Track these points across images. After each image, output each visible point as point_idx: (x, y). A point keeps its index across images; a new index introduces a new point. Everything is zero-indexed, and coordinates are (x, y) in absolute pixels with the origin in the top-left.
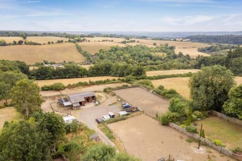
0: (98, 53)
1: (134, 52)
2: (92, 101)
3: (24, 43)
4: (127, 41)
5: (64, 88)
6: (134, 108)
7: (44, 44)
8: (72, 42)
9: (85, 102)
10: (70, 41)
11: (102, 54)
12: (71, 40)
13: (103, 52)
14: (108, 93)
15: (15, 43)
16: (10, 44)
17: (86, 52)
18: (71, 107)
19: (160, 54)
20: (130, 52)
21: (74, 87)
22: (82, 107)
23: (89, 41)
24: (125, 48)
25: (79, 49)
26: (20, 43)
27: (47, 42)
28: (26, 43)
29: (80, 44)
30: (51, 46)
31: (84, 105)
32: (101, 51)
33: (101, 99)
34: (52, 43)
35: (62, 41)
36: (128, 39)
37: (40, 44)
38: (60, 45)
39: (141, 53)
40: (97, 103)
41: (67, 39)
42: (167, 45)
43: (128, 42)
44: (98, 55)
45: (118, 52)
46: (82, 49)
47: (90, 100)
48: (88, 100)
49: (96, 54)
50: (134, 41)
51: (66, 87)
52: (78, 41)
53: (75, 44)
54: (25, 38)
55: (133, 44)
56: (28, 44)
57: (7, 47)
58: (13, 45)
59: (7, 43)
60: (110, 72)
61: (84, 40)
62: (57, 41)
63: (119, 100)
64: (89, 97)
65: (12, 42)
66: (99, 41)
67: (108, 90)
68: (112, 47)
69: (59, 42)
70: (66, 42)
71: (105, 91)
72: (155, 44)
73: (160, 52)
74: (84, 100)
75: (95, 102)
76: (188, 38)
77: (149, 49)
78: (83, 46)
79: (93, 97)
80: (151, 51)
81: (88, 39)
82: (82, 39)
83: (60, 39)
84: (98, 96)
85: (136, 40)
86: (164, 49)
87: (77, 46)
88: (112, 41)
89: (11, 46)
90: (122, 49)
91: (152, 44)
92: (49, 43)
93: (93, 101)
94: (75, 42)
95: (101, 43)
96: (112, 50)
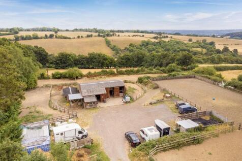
0: (128, 47)
1: (168, 47)
2: (118, 96)
3: (54, 37)
4: (159, 36)
5: (82, 76)
6: (205, 113)
7: (74, 38)
8: (101, 36)
9: (106, 96)
10: (99, 36)
11: (132, 48)
12: (101, 34)
13: (133, 47)
14: (146, 84)
15: (46, 37)
16: (41, 38)
17: (115, 46)
18: (80, 103)
19: (199, 50)
20: (162, 47)
21: (95, 76)
22: (101, 105)
23: (119, 36)
24: (157, 43)
25: (108, 43)
26: (51, 36)
27: (76, 37)
28: (56, 37)
29: (109, 38)
30: (81, 40)
31: (104, 102)
32: (131, 45)
33: (133, 92)
34: (82, 37)
35: (91, 36)
36: (160, 35)
37: (70, 38)
38: (89, 39)
39: (176, 48)
40: (128, 98)
41: (97, 34)
42: (205, 41)
43: (160, 38)
44: (128, 50)
45: (150, 47)
46: (112, 43)
47: (116, 93)
48: (112, 92)
49: (126, 49)
50: (167, 37)
51: (85, 76)
52: (108, 35)
53: (104, 39)
54: (56, 32)
55: (166, 40)
56: (58, 38)
57: (38, 40)
58: (45, 38)
59: (39, 36)
60: (143, 63)
61: (114, 35)
62: (86, 36)
63: (168, 95)
64: (113, 88)
65: (44, 36)
66: (129, 36)
67: (146, 80)
68: (143, 42)
69: (88, 36)
70: (95, 36)
71: (140, 81)
72: (190, 40)
73: (197, 47)
74: (105, 92)
75: (124, 97)
76: (228, 35)
77: (185, 44)
78: (113, 40)
79: (122, 89)
80: (187, 47)
81: (117, 34)
82: (112, 33)
83: (90, 34)
84: (130, 87)
85: (169, 36)
86: (202, 44)
87: (106, 40)
88: (143, 36)
89: (43, 40)
90: (154, 44)
91: (188, 40)
92: (79, 37)
93: (121, 94)
94: (104, 37)
95: (131, 38)
96: (143, 45)
